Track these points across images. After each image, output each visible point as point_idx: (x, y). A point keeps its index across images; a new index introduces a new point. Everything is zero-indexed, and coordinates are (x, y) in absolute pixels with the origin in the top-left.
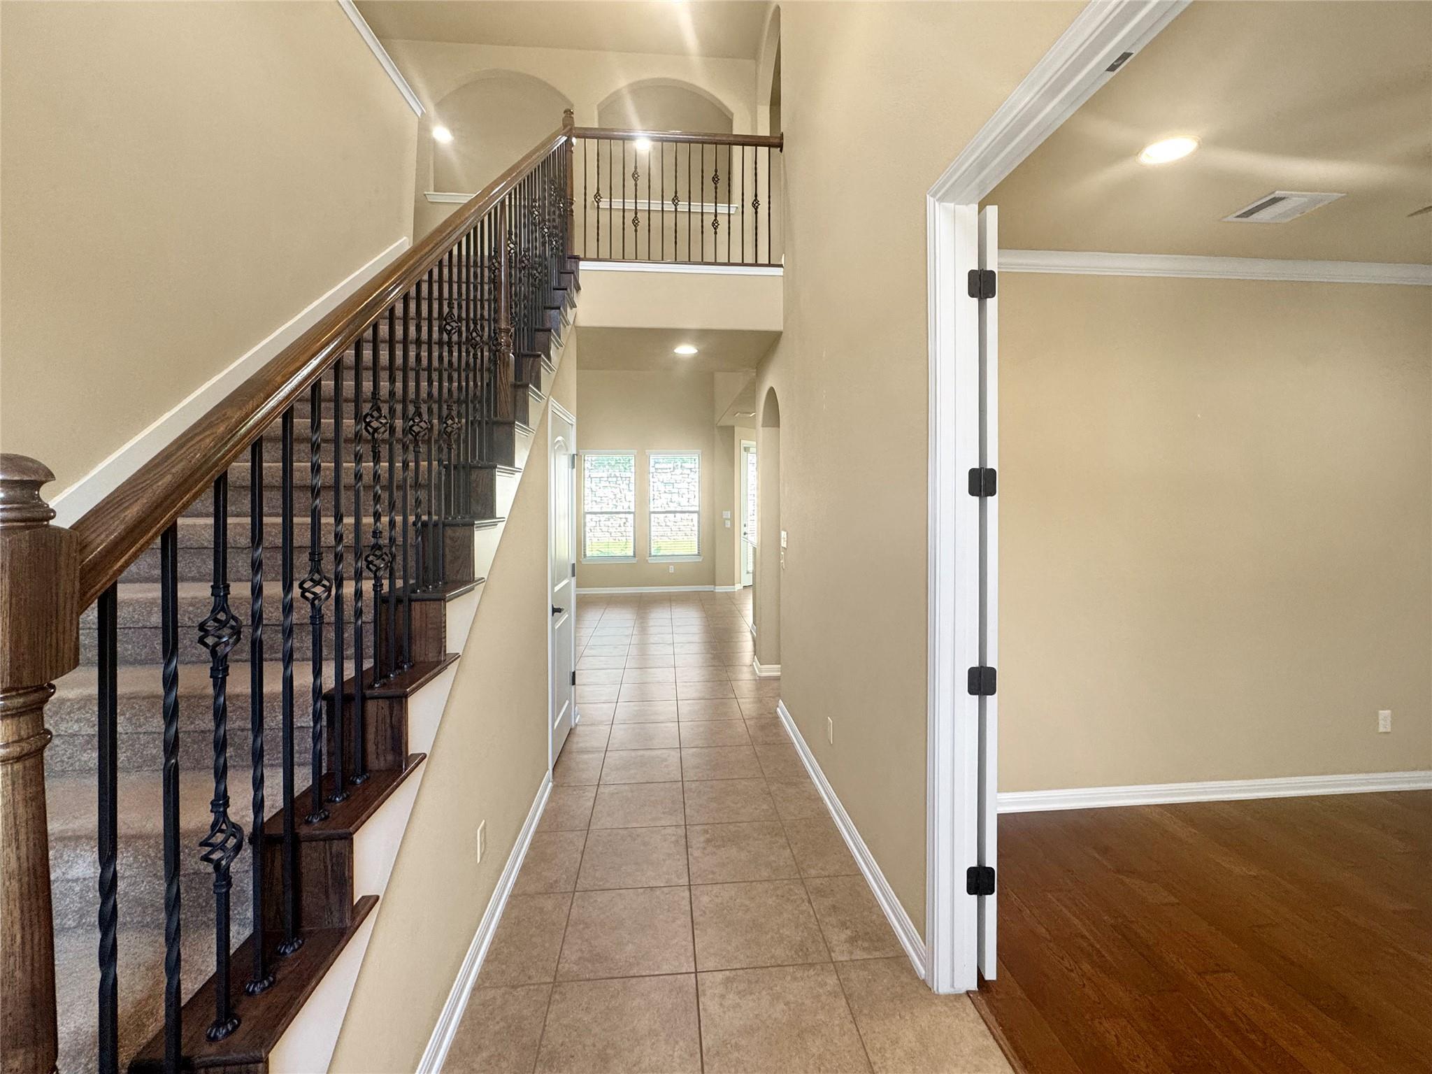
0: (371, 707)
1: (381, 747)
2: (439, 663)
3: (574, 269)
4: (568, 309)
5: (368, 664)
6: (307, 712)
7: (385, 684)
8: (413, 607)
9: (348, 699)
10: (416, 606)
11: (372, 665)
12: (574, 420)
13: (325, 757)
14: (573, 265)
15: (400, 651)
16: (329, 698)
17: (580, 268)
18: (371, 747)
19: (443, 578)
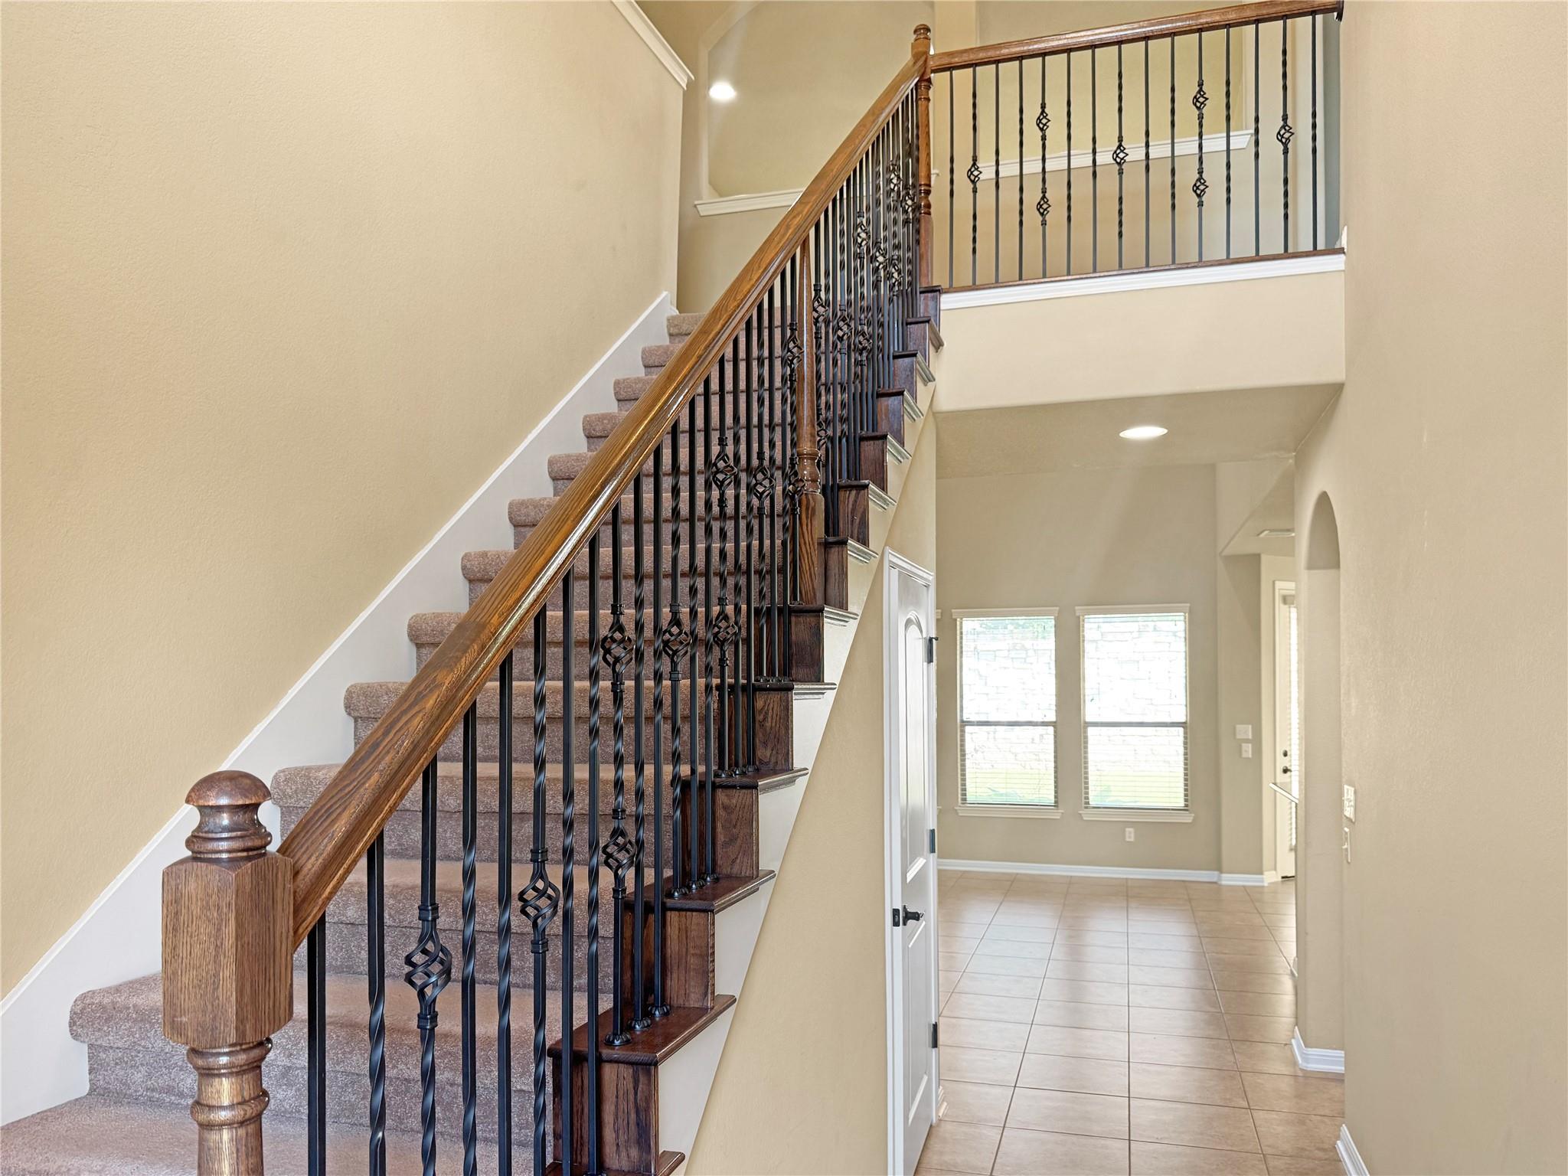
0: (609, 1071)
1: (622, 1138)
2: (704, 1010)
3: (931, 313)
4: (920, 385)
5: (606, 1003)
6: (528, 1071)
7: (628, 1042)
8: (668, 918)
9: (578, 1059)
10: (672, 917)
11: (611, 1005)
12: (931, 577)
13: (550, 1138)
14: (931, 304)
15: (649, 988)
16: (555, 1054)
17: (943, 306)
18: (609, 1134)
19: (713, 871)
